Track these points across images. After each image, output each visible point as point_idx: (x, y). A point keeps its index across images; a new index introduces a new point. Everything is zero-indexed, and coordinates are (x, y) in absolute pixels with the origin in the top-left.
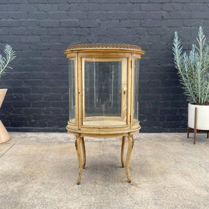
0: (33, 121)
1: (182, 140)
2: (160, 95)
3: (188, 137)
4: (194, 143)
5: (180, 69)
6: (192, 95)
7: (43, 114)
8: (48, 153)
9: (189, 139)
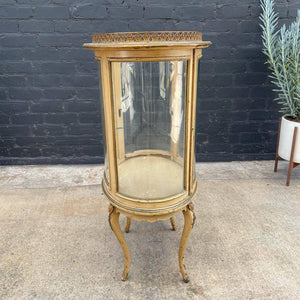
0: (17, 146)
1: (267, 177)
2: (232, 100)
3: (276, 170)
4: (288, 184)
5: (271, 57)
6: (289, 103)
7: (34, 136)
8: (43, 214)
9: (277, 175)
